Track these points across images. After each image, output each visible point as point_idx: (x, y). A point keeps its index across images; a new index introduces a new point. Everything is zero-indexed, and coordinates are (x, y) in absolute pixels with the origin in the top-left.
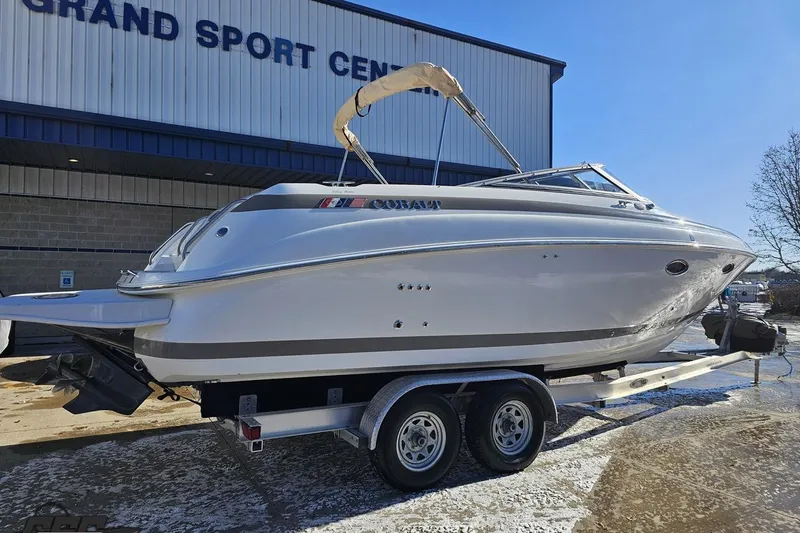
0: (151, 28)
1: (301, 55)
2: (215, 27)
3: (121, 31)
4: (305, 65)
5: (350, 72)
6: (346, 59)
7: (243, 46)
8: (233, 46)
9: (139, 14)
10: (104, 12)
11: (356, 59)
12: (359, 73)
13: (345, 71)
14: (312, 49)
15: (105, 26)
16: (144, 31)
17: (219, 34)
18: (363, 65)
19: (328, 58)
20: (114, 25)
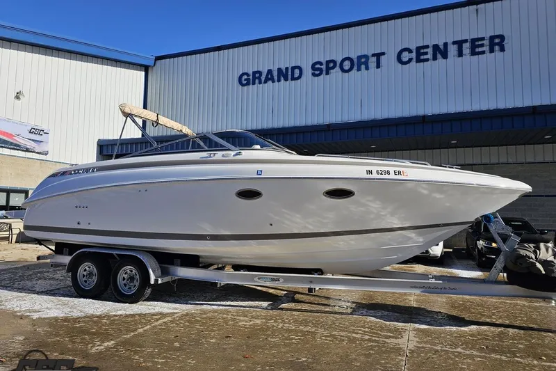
0: (290, 77)
1: (375, 60)
2: (321, 63)
3: (277, 83)
4: (378, 66)
5: (414, 60)
6: (410, 51)
7: (338, 68)
8: (331, 71)
9: (284, 71)
10: (270, 76)
11: (418, 49)
12: (422, 57)
13: (410, 60)
14: (383, 54)
15: (270, 83)
16: (286, 79)
17: (324, 67)
18: (425, 50)
19: (396, 55)
20: (273, 81)
